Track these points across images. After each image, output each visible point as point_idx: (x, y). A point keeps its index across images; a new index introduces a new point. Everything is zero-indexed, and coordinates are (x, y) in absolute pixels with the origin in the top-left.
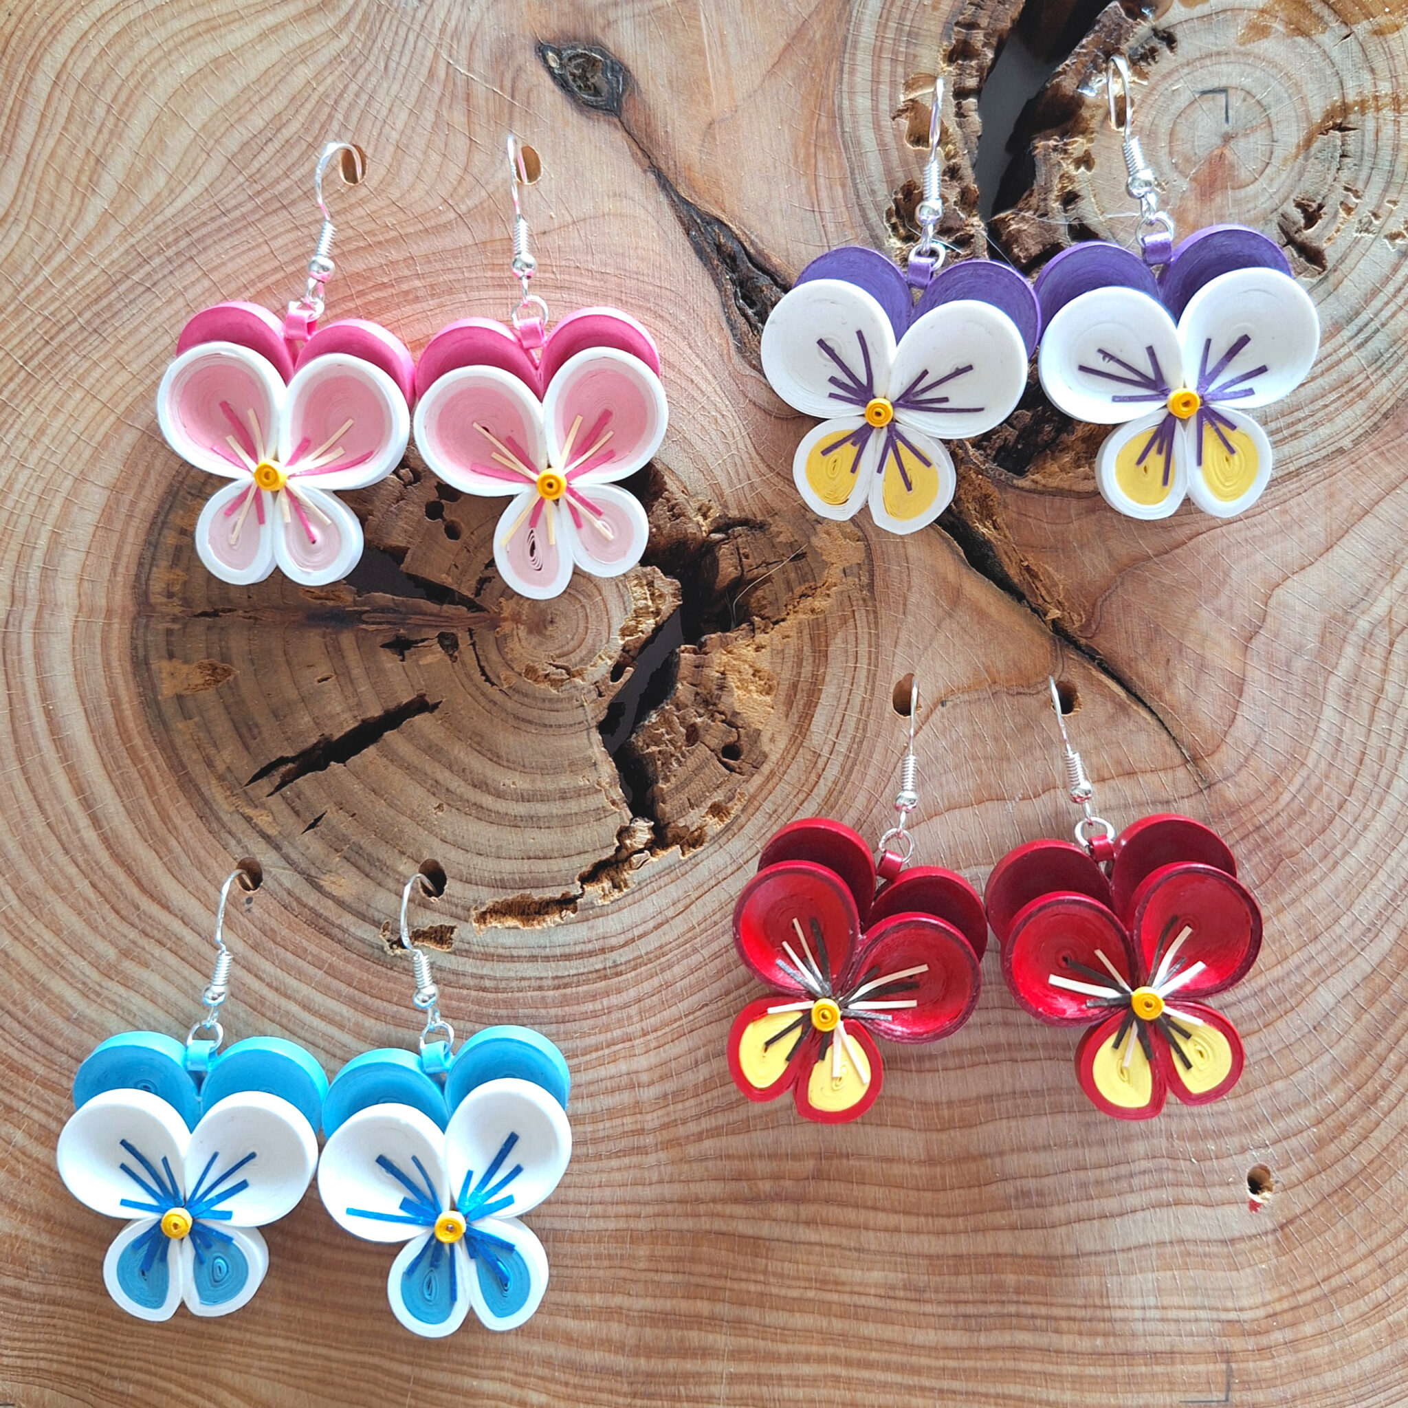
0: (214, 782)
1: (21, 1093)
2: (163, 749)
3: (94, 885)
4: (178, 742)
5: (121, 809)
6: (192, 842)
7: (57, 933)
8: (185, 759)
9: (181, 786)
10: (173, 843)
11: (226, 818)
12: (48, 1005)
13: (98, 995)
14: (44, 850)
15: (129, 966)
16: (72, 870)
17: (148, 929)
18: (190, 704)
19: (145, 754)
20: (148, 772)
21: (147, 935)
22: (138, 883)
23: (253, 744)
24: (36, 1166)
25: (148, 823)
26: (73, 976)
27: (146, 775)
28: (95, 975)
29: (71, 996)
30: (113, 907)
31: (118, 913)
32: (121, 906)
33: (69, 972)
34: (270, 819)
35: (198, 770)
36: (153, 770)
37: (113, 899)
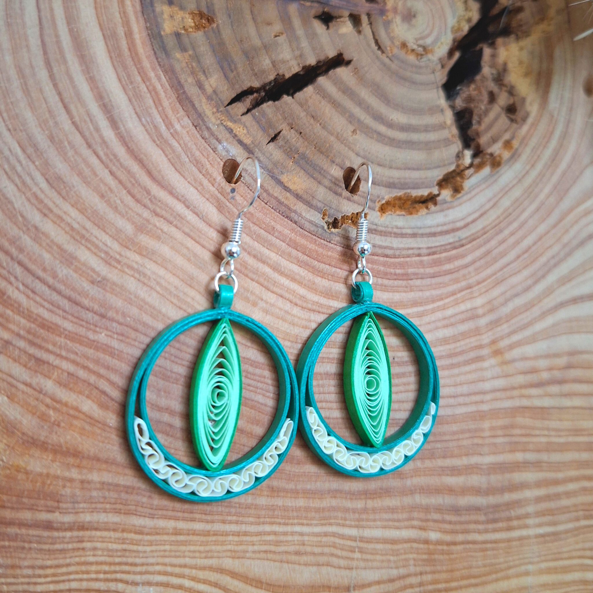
0: (204, 100)
1: (50, 347)
2: (165, 72)
3: (112, 173)
4: (177, 67)
5: (134, 116)
6: (189, 144)
7: (82, 211)
8: (182, 81)
9: (180, 102)
10: (175, 144)
11: (214, 128)
12: (75, 271)
13: (119, 262)
14: (69, 143)
15: (144, 240)
16: (94, 161)
17: (158, 210)
18: (186, 40)
19: (152, 75)
20: (155, 89)
21: (157, 215)
22: (149, 173)
23: (231, 75)
24: (65, 409)
25: (155, 127)
26: (97, 247)
27: (152, 91)
28: (116, 246)
29: (94, 262)
30: (129, 192)
31: (133, 196)
32: (135, 191)
33: (93, 244)
34: (245, 131)
35: (192, 91)
36: (159, 87)
37: (129, 185)
